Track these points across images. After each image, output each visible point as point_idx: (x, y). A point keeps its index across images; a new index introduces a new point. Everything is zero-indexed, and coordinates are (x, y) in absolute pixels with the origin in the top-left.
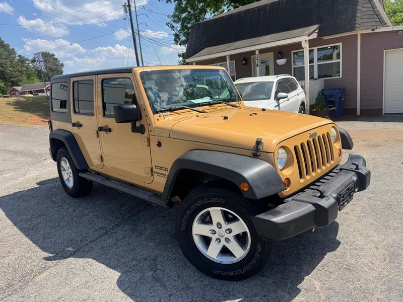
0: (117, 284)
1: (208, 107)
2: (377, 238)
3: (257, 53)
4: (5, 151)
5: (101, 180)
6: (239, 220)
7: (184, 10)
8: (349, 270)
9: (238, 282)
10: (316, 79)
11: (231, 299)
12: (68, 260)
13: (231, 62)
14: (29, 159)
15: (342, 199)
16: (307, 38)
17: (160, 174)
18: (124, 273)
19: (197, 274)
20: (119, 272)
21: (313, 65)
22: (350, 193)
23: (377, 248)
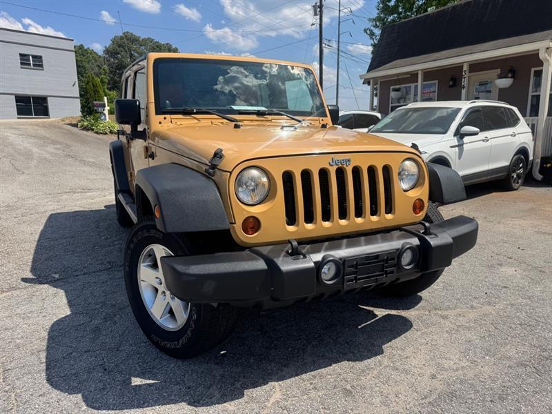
0: (53, 324)
3: (465, 68)
11: (145, 378)
13: (425, 83)
23: (433, 378)
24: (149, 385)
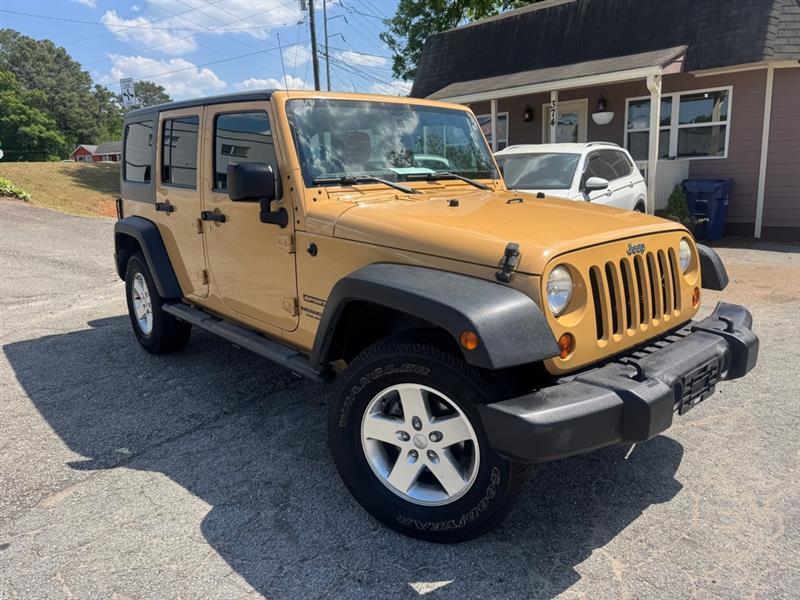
0: (202, 528)
1: (424, 184)
2: (763, 483)
3: (554, 97)
4: (43, 259)
5: (202, 321)
6: (457, 414)
7: (416, 10)
8: (693, 544)
9: (449, 547)
10: (674, 158)
11: (428, 581)
12: (116, 472)
13: (500, 114)
14: (84, 278)
15: (688, 388)
16: (660, 72)
17: (311, 311)
18: (219, 507)
19: (367, 522)
20: (211, 504)
21: (669, 130)
22: (708, 379)
23: (761, 505)
24: (443, 588)
